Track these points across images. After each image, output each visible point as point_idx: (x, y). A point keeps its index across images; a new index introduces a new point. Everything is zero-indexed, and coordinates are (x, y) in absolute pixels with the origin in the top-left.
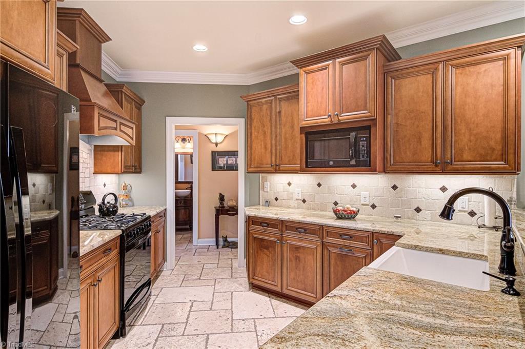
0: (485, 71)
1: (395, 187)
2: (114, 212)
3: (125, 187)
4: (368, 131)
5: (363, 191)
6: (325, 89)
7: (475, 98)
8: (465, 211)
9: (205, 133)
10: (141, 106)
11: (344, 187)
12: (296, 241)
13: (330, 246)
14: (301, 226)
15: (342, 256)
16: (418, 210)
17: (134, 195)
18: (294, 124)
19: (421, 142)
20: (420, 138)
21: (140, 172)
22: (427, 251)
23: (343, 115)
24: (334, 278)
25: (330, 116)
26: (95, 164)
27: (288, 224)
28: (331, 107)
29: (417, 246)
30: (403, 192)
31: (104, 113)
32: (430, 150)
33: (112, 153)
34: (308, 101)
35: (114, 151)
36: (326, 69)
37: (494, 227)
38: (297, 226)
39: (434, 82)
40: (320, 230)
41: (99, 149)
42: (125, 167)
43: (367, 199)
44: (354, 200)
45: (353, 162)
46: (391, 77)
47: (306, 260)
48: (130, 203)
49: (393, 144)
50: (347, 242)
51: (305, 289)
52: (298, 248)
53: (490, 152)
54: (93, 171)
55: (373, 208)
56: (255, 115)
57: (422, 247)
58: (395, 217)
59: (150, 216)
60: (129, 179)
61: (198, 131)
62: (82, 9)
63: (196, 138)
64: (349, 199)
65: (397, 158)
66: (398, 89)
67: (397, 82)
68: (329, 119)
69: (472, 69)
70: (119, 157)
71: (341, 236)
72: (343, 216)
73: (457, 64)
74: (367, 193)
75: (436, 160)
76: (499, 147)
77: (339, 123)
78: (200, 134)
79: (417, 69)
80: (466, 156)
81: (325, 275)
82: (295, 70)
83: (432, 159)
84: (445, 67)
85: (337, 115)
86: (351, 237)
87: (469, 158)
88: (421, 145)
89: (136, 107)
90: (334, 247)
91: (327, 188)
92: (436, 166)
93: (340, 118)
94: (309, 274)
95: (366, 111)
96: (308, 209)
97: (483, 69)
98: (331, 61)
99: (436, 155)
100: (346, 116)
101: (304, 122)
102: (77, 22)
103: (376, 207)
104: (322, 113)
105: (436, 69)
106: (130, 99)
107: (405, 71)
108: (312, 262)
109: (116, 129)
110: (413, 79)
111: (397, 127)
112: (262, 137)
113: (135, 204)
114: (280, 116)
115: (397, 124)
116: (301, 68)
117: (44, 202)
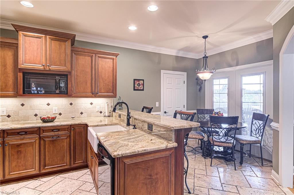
1: (71, 104)
4: (66, 77)
5: (54, 107)
6: (39, 49)
7: (105, 70)
8: (99, 112)
11: (42, 105)
12: (18, 141)
13: (44, 138)
14: (22, 130)
15: (53, 141)
16: (82, 113)
18: (6, 64)
19: (87, 84)
20: (86, 83)
22: (101, 126)
23: (51, 66)
24: (48, 154)
25: (44, 65)
27: (9, 132)
28: (44, 60)
29: (97, 125)
30: (75, 106)
32: (90, 87)
34: (26, 53)
36: (40, 38)
37: (109, 116)
38: (19, 131)
39: (92, 60)
40: (38, 131)
43: (57, 111)
44: (49, 112)
45: (57, 92)
46: (74, 54)
47: (27, 151)
49: (75, 84)
50: (56, 133)
51: (26, 169)
52: (19, 146)
53: (109, 90)
55: (60, 115)
57: (100, 125)
58: (72, 118)
64: (45, 112)
65: (77, 91)
66: (77, 59)
67: (77, 56)
68: (42, 67)
71: (52, 131)
72: (47, 121)
73: (100, 56)
74: (57, 107)
75: (93, 92)
76: (112, 89)
77: (50, 70)
80: (102, 91)
81: (42, 154)
83: (91, 91)
84: (95, 56)
85: (48, 66)
86: (59, 130)
87: (104, 92)
88: (87, 86)
90: (48, 137)
91: (29, 106)
92: (93, 94)
93: (50, 68)
94: (29, 158)
95: (66, 67)
96: (13, 121)
98: (44, 35)
99: (93, 90)
100: (53, 68)
101: (23, 66)
103: (62, 114)
104: (37, 62)
105: (93, 56)
107: (80, 53)
108: (32, 150)
110: (83, 57)
111: (77, 77)
115: (77, 75)
116: (20, 31)
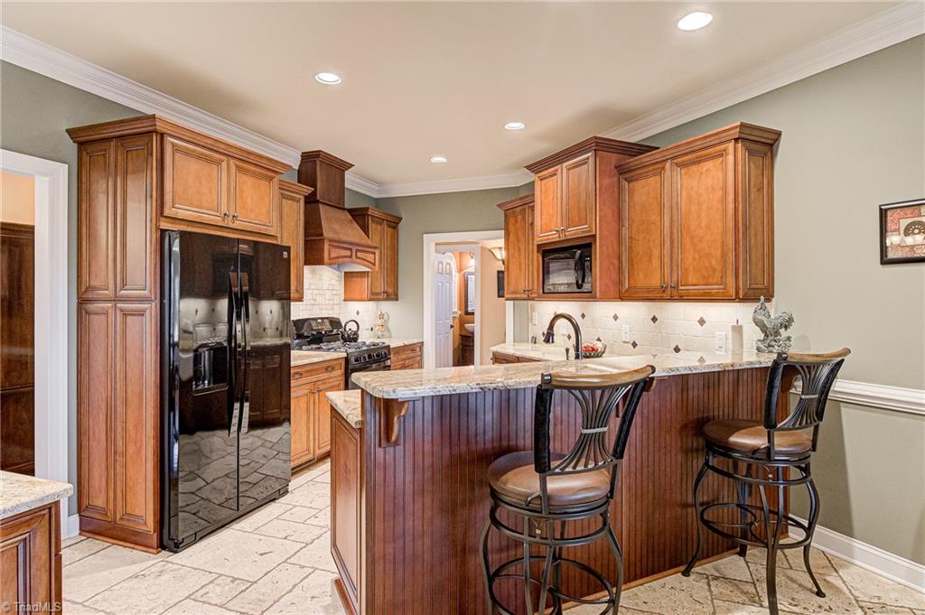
0: (707, 170)
2: (355, 340)
3: (381, 316)
5: (623, 324)
6: (555, 200)
7: (698, 204)
9: (489, 247)
10: (398, 224)
11: (606, 319)
16: (677, 350)
17: (391, 325)
20: (651, 256)
21: (397, 299)
23: (569, 230)
25: (559, 231)
26: (345, 291)
28: (559, 221)
30: (662, 326)
31: (335, 244)
32: (659, 269)
33: (359, 279)
35: (361, 277)
36: (555, 174)
39: (662, 185)
41: (349, 275)
42: (373, 294)
43: (628, 335)
46: (626, 179)
48: (386, 333)
49: (627, 264)
53: (711, 274)
54: (343, 298)
56: (512, 228)
59: (389, 346)
60: (386, 306)
61: (480, 245)
62: (320, 151)
63: (478, 252)
65: (631, 282)
66: (631, 193)
68: (556, 235)
69: (695, 168)
70: (365, 283)
73: (680, 163)
75: (664, 283)
77: (566, 240)
78: (483, 249)
79: (647, 170)
80: (691, 278)
82: (532, 177)
83: (661, 282)
84: (671, 167)
85: (563, 230)
87: (694, 281)
89: (389, 226)
95: (587, 226)
97: (705, 168)
98: (560, 166)
99: (664, 278)
100: (571, 232)
102: (318, 163)
103: (636, 345)
104: (552, 228)
105: (663, 168)
106: (379, 221)
109: (351, 257)
111: (631, 243)
112: (517, 256)
113: (393, 335)
114: (533, 228)
116: (536, 173)
117: (277, 329)
